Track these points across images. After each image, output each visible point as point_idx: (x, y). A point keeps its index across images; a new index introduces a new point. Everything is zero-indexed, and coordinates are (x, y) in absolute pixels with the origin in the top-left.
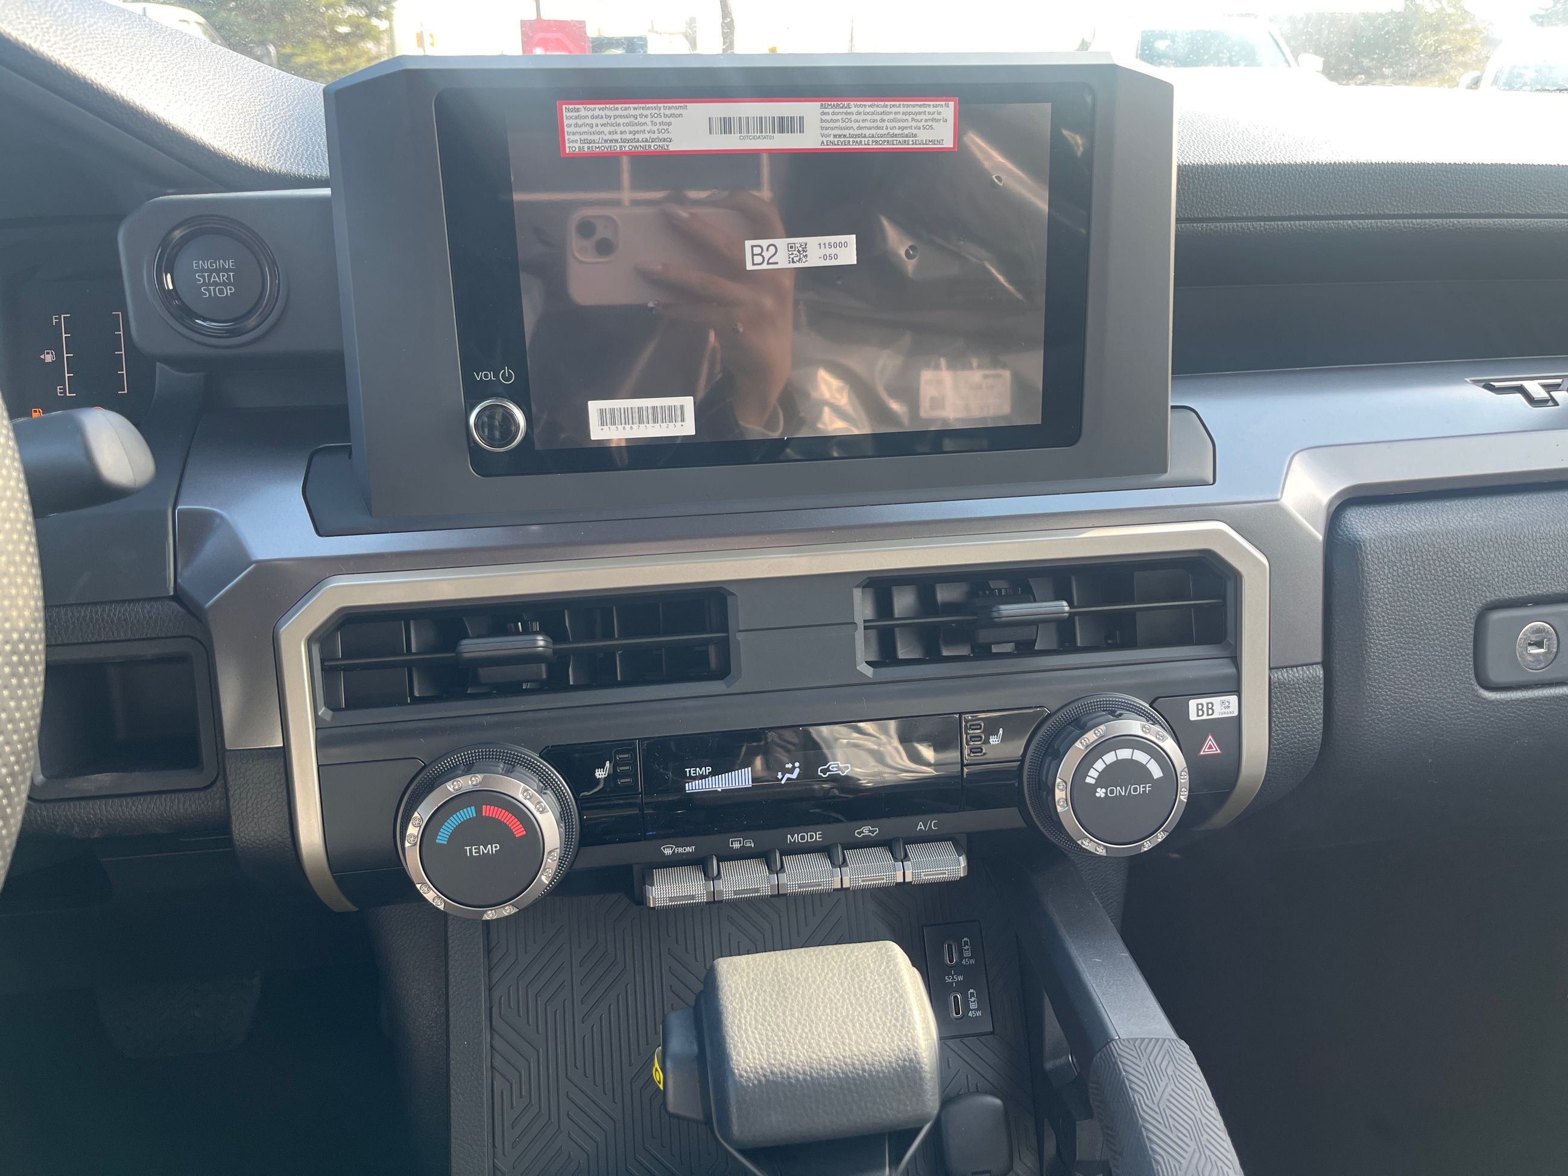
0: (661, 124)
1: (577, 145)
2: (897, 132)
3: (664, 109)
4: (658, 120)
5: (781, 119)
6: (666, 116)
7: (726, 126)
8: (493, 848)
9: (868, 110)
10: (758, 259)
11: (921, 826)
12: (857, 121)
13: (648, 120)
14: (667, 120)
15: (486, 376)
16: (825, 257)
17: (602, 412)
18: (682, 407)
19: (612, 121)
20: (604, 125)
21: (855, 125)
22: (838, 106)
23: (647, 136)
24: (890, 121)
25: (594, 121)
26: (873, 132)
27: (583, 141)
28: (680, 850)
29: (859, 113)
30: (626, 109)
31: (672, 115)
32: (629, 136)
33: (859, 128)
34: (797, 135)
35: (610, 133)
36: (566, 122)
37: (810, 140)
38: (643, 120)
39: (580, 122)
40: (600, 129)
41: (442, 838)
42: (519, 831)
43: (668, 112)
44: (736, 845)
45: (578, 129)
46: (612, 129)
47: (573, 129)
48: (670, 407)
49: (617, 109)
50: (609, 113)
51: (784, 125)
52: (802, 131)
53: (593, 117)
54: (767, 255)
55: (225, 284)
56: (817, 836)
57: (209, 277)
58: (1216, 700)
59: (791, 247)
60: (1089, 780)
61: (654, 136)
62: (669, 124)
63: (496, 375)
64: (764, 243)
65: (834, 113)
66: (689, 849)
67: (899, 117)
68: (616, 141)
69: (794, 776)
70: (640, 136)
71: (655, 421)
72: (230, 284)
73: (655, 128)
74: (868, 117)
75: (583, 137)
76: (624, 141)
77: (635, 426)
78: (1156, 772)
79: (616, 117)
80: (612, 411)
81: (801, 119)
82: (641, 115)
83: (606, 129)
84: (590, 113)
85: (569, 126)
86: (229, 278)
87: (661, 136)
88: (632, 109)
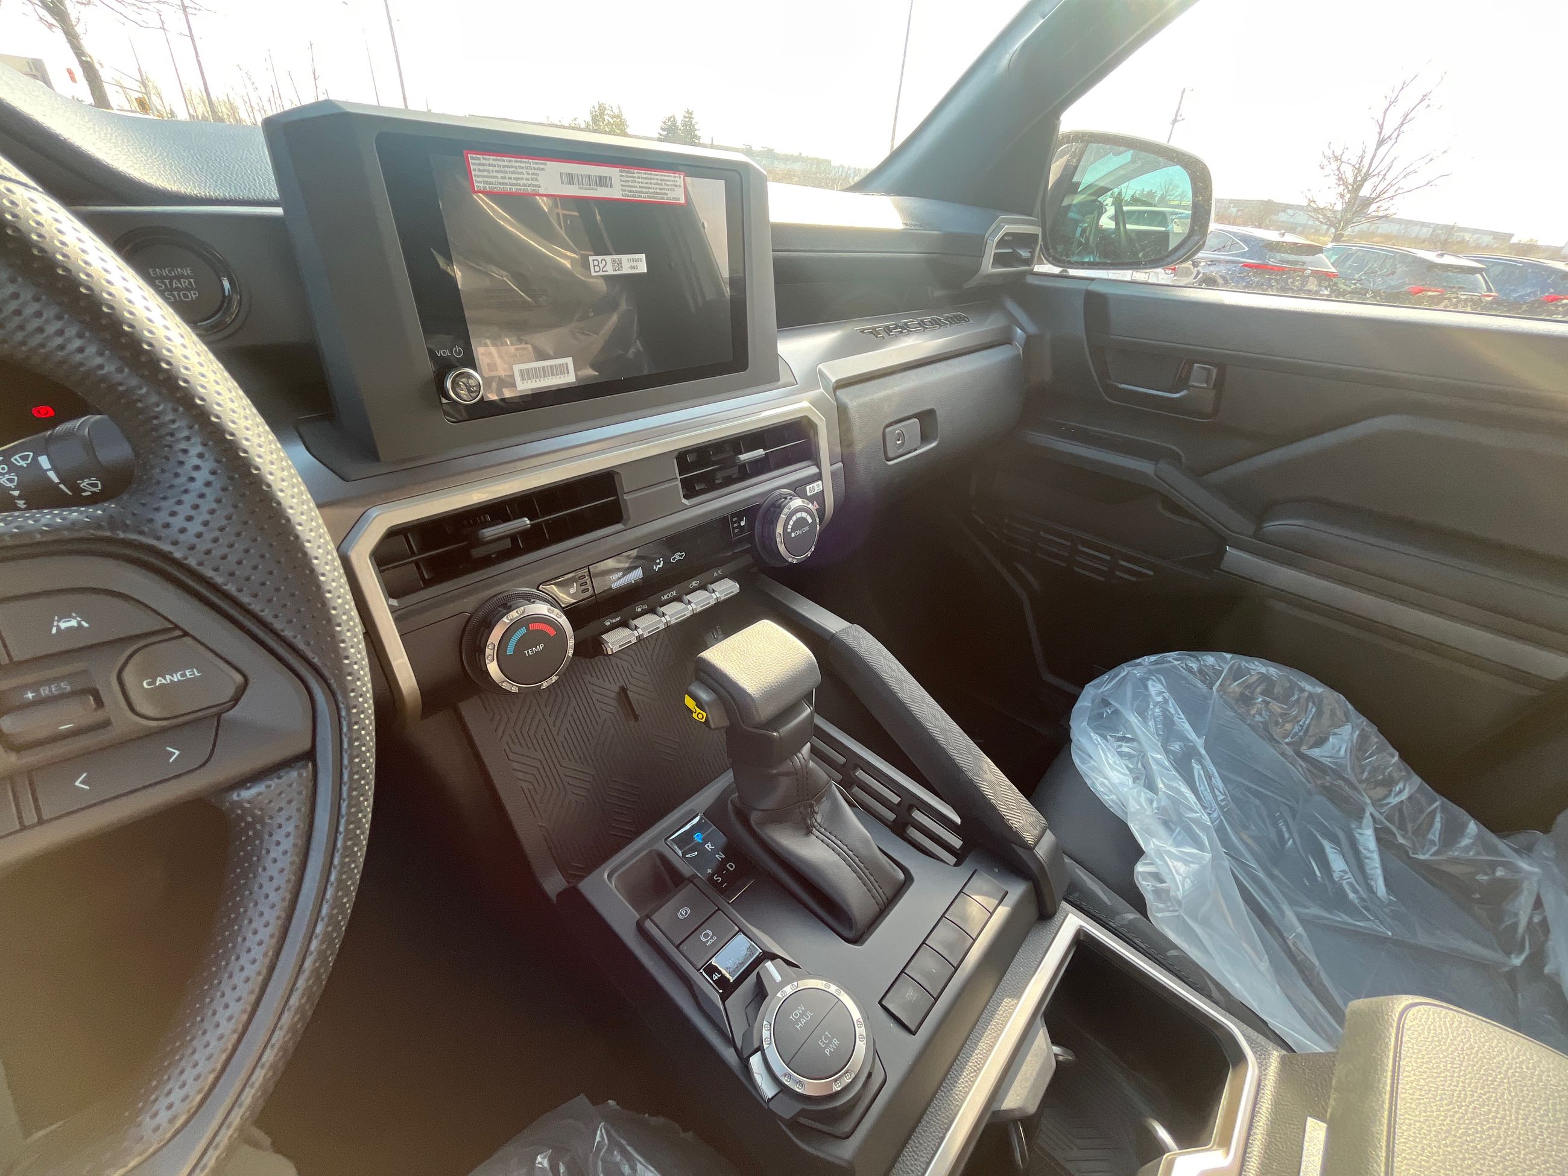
0: (533, 174)
1: (482, 185)
2: (658, 191)
3: (533, 164)
4: (530, 171)
5: (600, 177)
6: (535, 169)
7: (570, 179)
8: (540, 647)
9: (643, 176)
10: (597, 269)
11: (715, 574)
12: (639, 182)
13: (524, 171)
14: (536, 172)
15: (444, 353)
16: (632, 268)
17: (521, 371)
18: (567, 364)
19: (502, 169)
20: (496, 172)
21: (638, 185)
22: (628, 172)
23: (525, 182)
24: (655, 184)
25: (491, 168)
26: (647, 190)
27: (485, 182)
28: (614, 621)
29: (639, 178)
30: (510, 161)
31: (538, 169)
32: (515, 182)
33: (640, 187)
34: (608, 190)
35: (502, 178)
36: (472, 167)
37: (615, 192)
38: (521, 170)
39: (481, 168)
40: (495, 174)
41: (510, 651)
42: (552, 632)
43: (536, 166)
44: (639, 610)
45: (480, 173)
46: (503, 175)
47: (477, 173)
48: (560, 365)
49: (504, 161)
50: (499, 163)
51: (603, 182)
52: (611, 187)
53: (490, 165)
54: (601, 266)
55: (187, 289)
56: (674, 593)
57: (171, 283)
58: (815, 484)
59: (613, 261)
60: (789, 530)
61: (529, 182)
62: (537, 175)
63: (451, 352)
64: (599, 258)
65: (627, 176)
66: (617, 619)
67: (659, 182)
68: (506, 184)
69: (661, 566)
70: (521, 182)
71: (553, 375)
72: (193, 289)
73: (529, 177)
74: (644, 181)
75: (485, 179)
76: (511, 184)
77: (542, 379)
78: (810, 521)
79: (504, 166)
80: (527, 370)
81: (610, 178)
82: (520, 167)
83: (500, 175)
84: (487, 162)
85: (475, 170)
86: (190, 283)
87: (533, 182)
88: (514, 162)
